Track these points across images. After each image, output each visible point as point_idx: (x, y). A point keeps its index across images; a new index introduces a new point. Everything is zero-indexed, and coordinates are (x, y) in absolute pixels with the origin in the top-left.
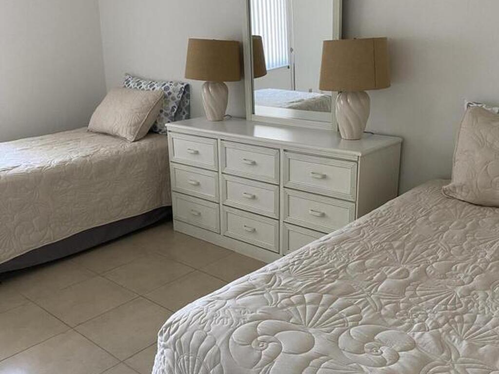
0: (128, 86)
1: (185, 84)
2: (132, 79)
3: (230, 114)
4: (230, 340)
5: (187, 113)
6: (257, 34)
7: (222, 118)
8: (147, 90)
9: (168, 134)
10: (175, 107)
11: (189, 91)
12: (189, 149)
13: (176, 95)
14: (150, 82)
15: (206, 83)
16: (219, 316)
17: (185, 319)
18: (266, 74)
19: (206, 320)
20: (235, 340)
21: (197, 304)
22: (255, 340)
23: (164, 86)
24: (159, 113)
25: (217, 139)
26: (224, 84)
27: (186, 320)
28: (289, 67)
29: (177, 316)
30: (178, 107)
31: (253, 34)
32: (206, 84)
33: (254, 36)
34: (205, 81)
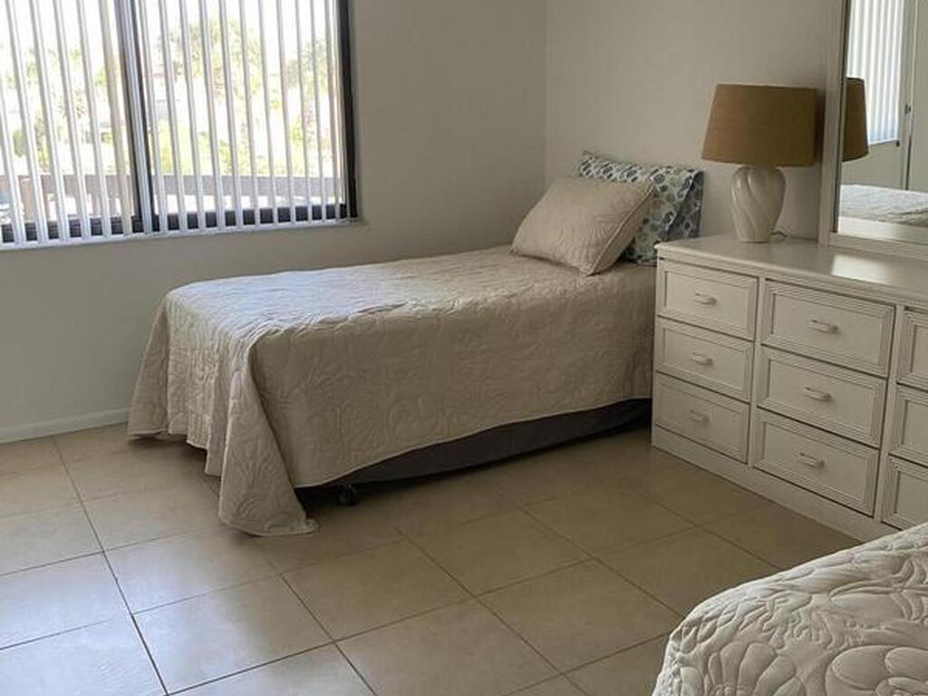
0: (587, 174)
1: (696, 172)
2: (595, 162)
3: (783, 231)
4: (828, 673)
5: (692, 226)
6: (854, 76)
7: (766, 238)
8: (621, 182)
9: (658, 264)
10: (671, 213)
11: (702, 185)
12: (698, 295)
13: (675, 191)
14: (627, 167)
15: (740, 169)
16: (800, 621)
17: (729, 615)
18: (866, 153)
19: (773, 627)
20: (838, 675)
21: (748, 591)
22: (885, 682)
23: (654, 176)
24: (641, 225)
25: (758, 278)
26: (778, 171)
27: (730, 620)
28: (898, 144)
29: (712, 609)
30: (678, 216)
31: (848, 75)
32: (741, 173)
33: (850, 79)
34: (739, 166)
